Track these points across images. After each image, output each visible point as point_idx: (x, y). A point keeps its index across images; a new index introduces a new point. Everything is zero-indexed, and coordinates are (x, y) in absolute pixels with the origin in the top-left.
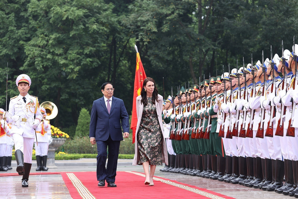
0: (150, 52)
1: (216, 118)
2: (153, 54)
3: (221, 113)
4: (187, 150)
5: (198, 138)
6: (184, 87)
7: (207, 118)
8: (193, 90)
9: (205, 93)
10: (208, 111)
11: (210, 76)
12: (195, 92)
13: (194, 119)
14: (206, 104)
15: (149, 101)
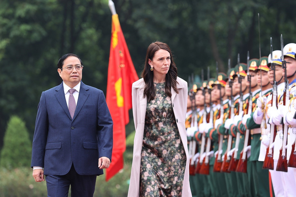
0: (137, 13)
1: (259, 135)
2: (142, 17)
3: (268, 126)
4: (206, 192)
5: (226, 170)
6: (201, 78)
7: (243, 134)
8: (217, 83)
9: (241, 87)
10: (244, 122)
11: (248, 58)
12: (220, 87)
13: (218, 136)
14: (241, 109)
15: (157, 90)
